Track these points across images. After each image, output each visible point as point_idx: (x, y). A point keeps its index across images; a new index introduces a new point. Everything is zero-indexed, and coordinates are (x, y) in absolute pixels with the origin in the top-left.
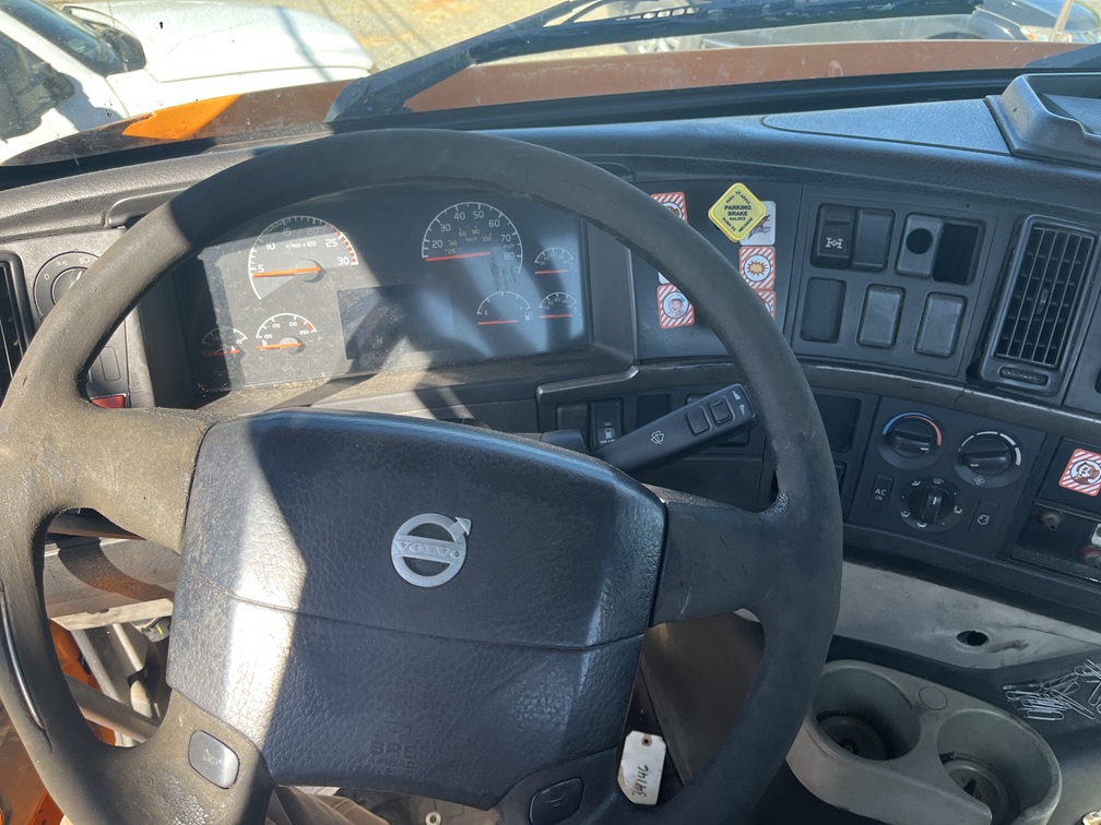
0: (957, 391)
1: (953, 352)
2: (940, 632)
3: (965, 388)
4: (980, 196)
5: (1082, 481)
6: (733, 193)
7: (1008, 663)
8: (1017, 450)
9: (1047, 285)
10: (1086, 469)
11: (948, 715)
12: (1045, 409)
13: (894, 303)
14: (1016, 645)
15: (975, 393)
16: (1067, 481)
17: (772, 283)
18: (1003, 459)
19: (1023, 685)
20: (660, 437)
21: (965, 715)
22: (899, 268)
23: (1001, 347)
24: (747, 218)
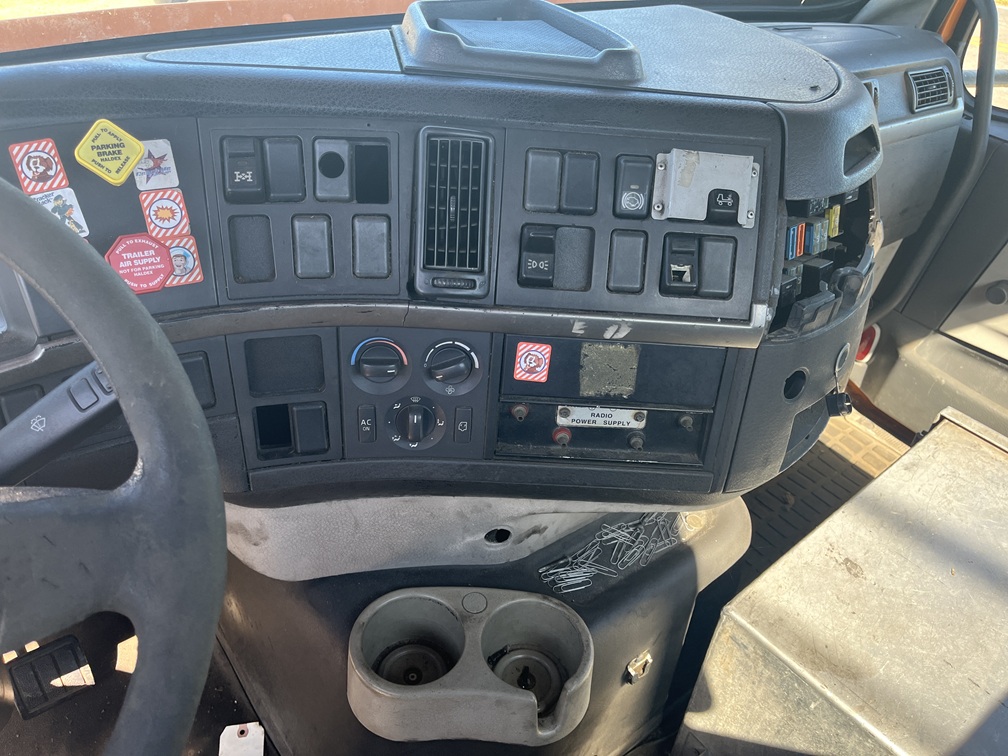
0: (402, 309)
1: (390, 271)
2: (469, 539)
3: (409, 304)
4: (378, 114)
5: (531, 371)
6: (98, 131)
7: (536, 549)
8: (472, 354)
9: (454, 193)
10: (531, 359)
11: (488, 614)
12: (481, 311)
13: (323, 232)
14: (536, 531)
15: (419, 307)
16: (520, 374)
17: (187, 228)
18: (462, 365)
19: (554, 564)
20: (41, 423)
21: (505, 609)
22: (319, 194)
23: (429, 259)
24: (123, 157)
